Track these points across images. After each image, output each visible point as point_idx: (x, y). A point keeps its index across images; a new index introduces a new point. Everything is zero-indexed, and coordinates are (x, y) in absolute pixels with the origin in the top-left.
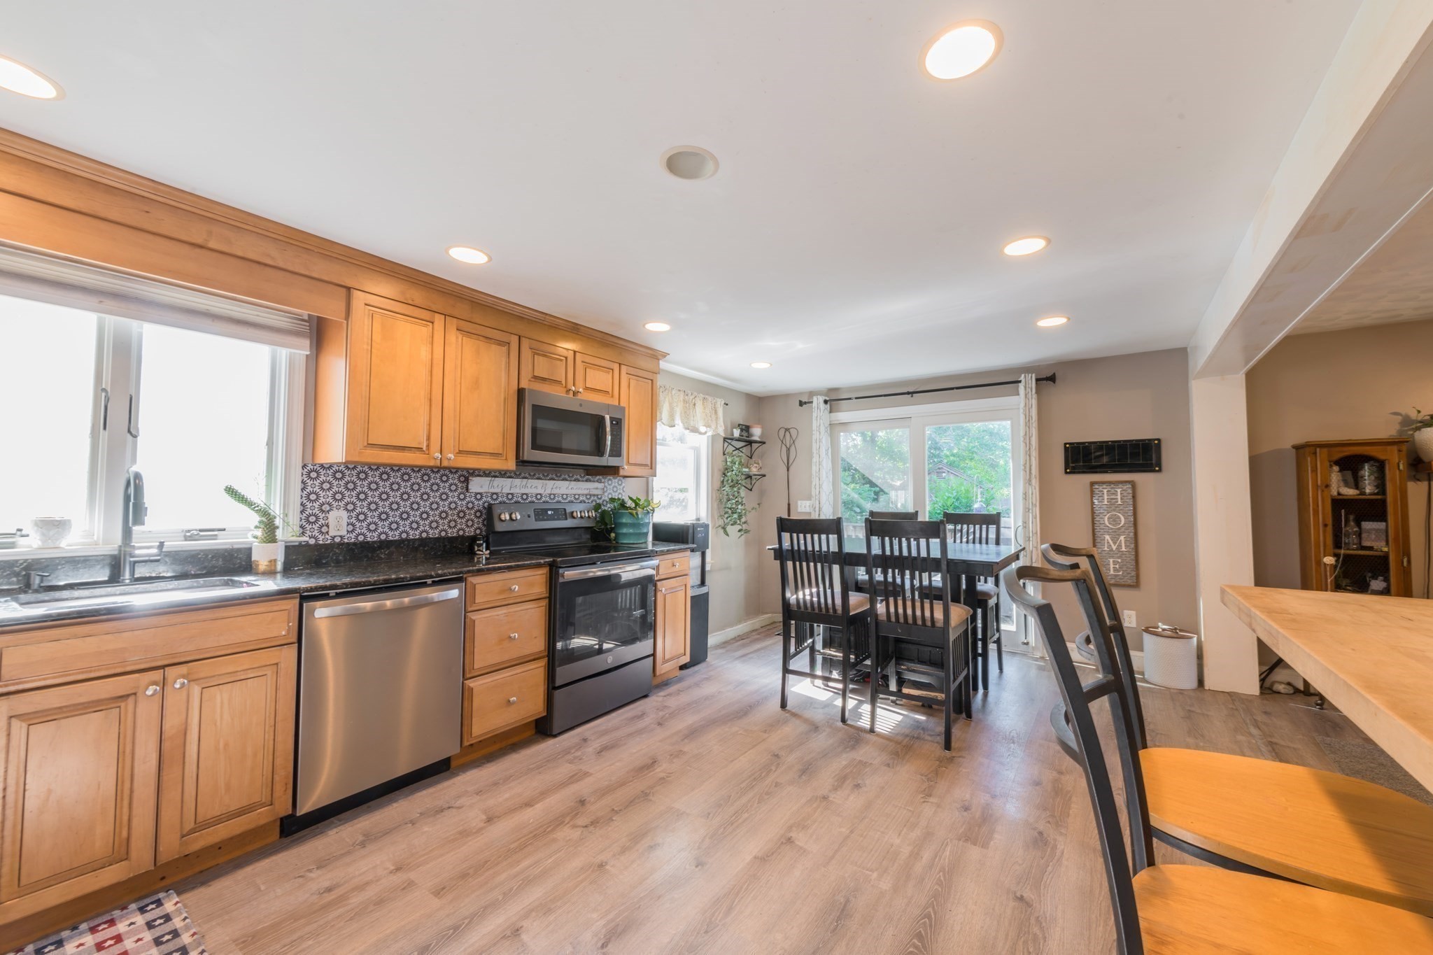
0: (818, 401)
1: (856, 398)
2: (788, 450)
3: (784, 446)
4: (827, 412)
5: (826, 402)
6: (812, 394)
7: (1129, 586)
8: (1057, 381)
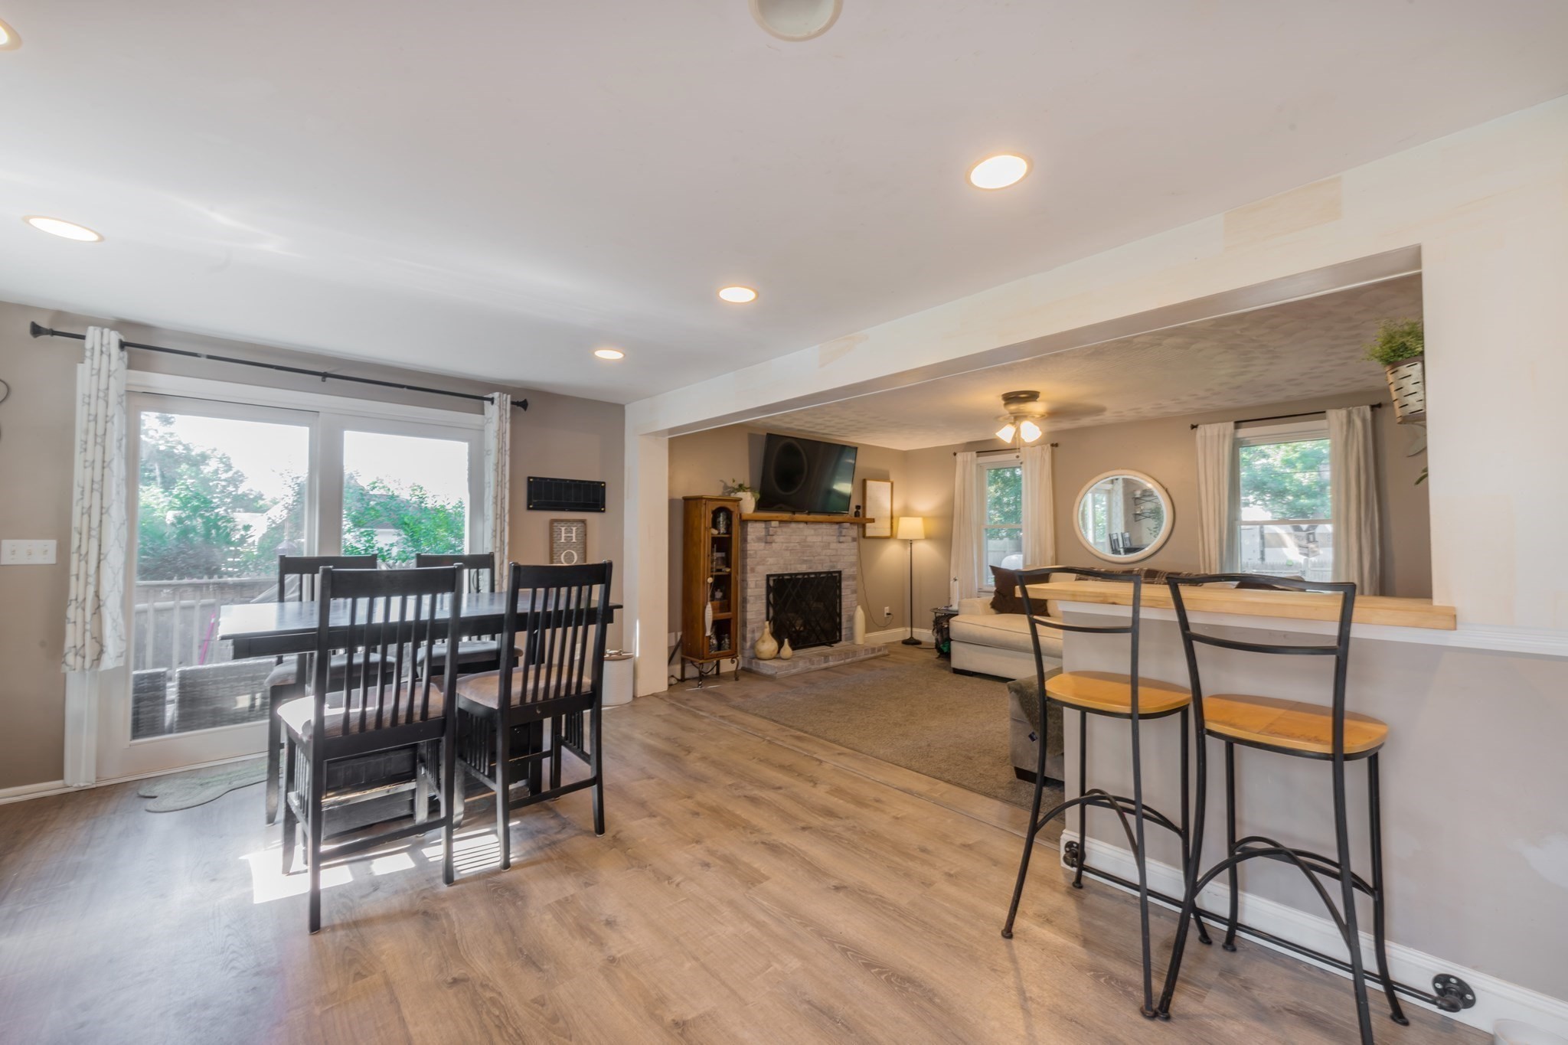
0: (101, 341)
1: (209, 357)
4: (123, 366)
5: (123, 345)
6: (89, 322)
8: (528, 408)
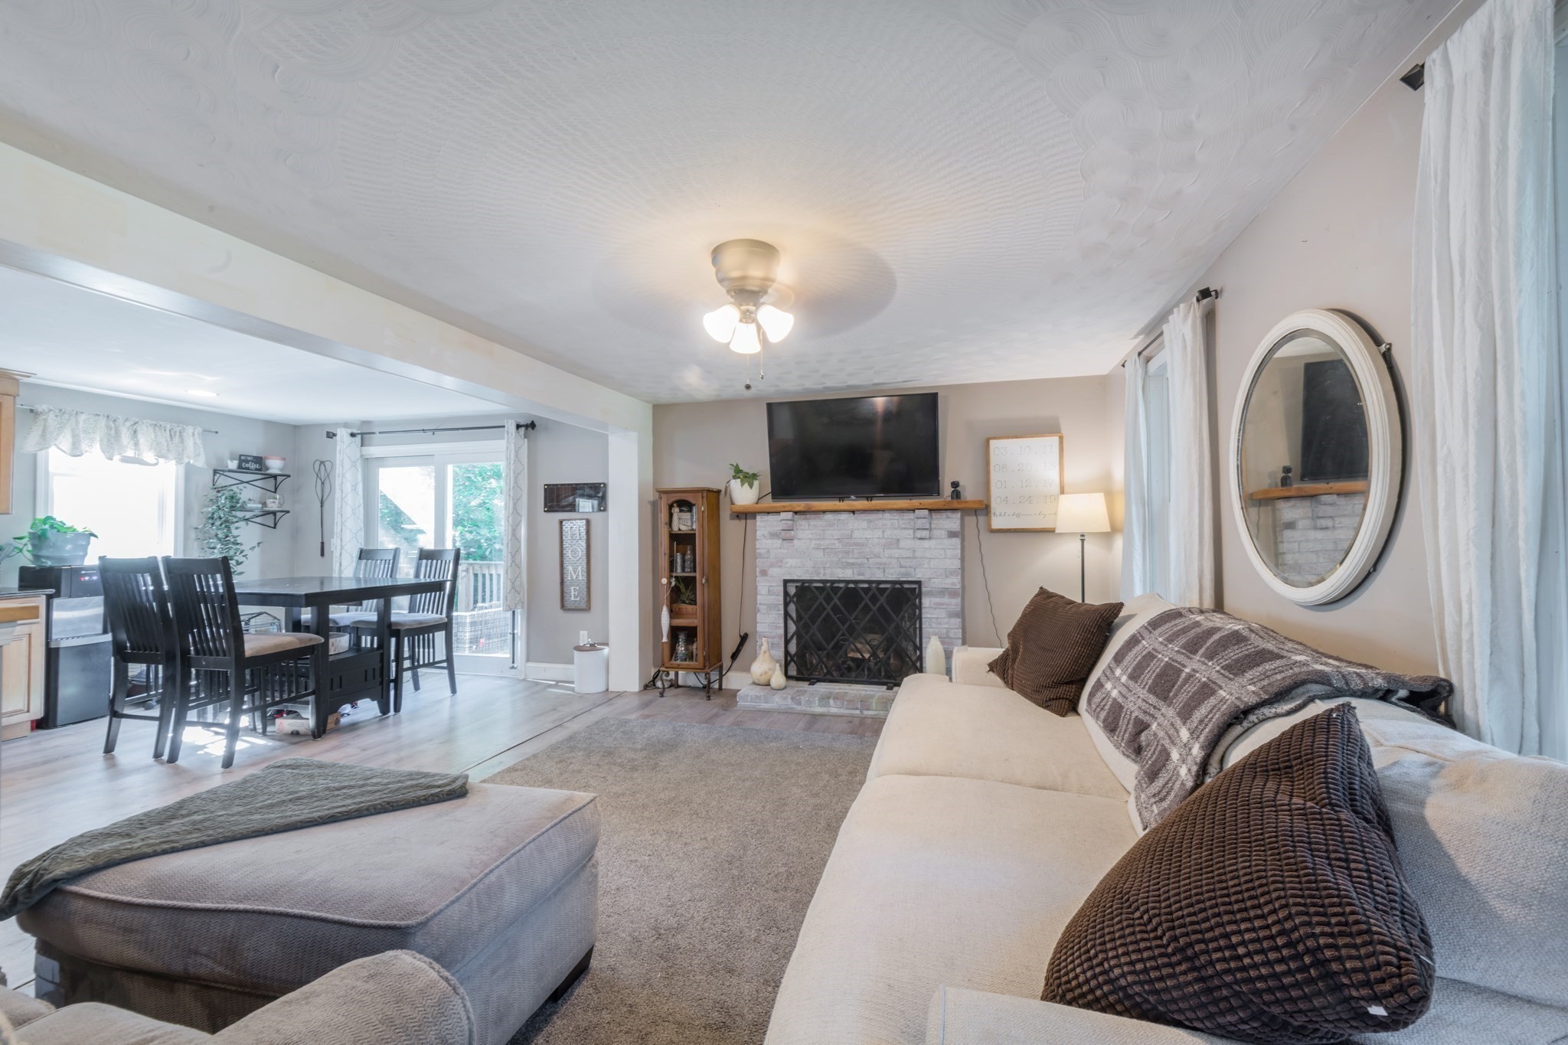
0: (342, 434)
2: (323, 483)
3: (319, 481)
4: (354, 446)
5: (353, 435)
6: (338, 425)
7: (583, 610)
8: (537, 428)
